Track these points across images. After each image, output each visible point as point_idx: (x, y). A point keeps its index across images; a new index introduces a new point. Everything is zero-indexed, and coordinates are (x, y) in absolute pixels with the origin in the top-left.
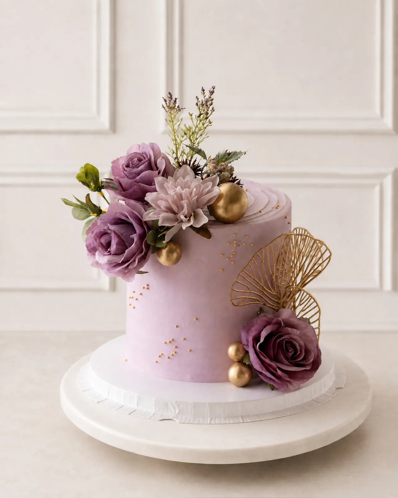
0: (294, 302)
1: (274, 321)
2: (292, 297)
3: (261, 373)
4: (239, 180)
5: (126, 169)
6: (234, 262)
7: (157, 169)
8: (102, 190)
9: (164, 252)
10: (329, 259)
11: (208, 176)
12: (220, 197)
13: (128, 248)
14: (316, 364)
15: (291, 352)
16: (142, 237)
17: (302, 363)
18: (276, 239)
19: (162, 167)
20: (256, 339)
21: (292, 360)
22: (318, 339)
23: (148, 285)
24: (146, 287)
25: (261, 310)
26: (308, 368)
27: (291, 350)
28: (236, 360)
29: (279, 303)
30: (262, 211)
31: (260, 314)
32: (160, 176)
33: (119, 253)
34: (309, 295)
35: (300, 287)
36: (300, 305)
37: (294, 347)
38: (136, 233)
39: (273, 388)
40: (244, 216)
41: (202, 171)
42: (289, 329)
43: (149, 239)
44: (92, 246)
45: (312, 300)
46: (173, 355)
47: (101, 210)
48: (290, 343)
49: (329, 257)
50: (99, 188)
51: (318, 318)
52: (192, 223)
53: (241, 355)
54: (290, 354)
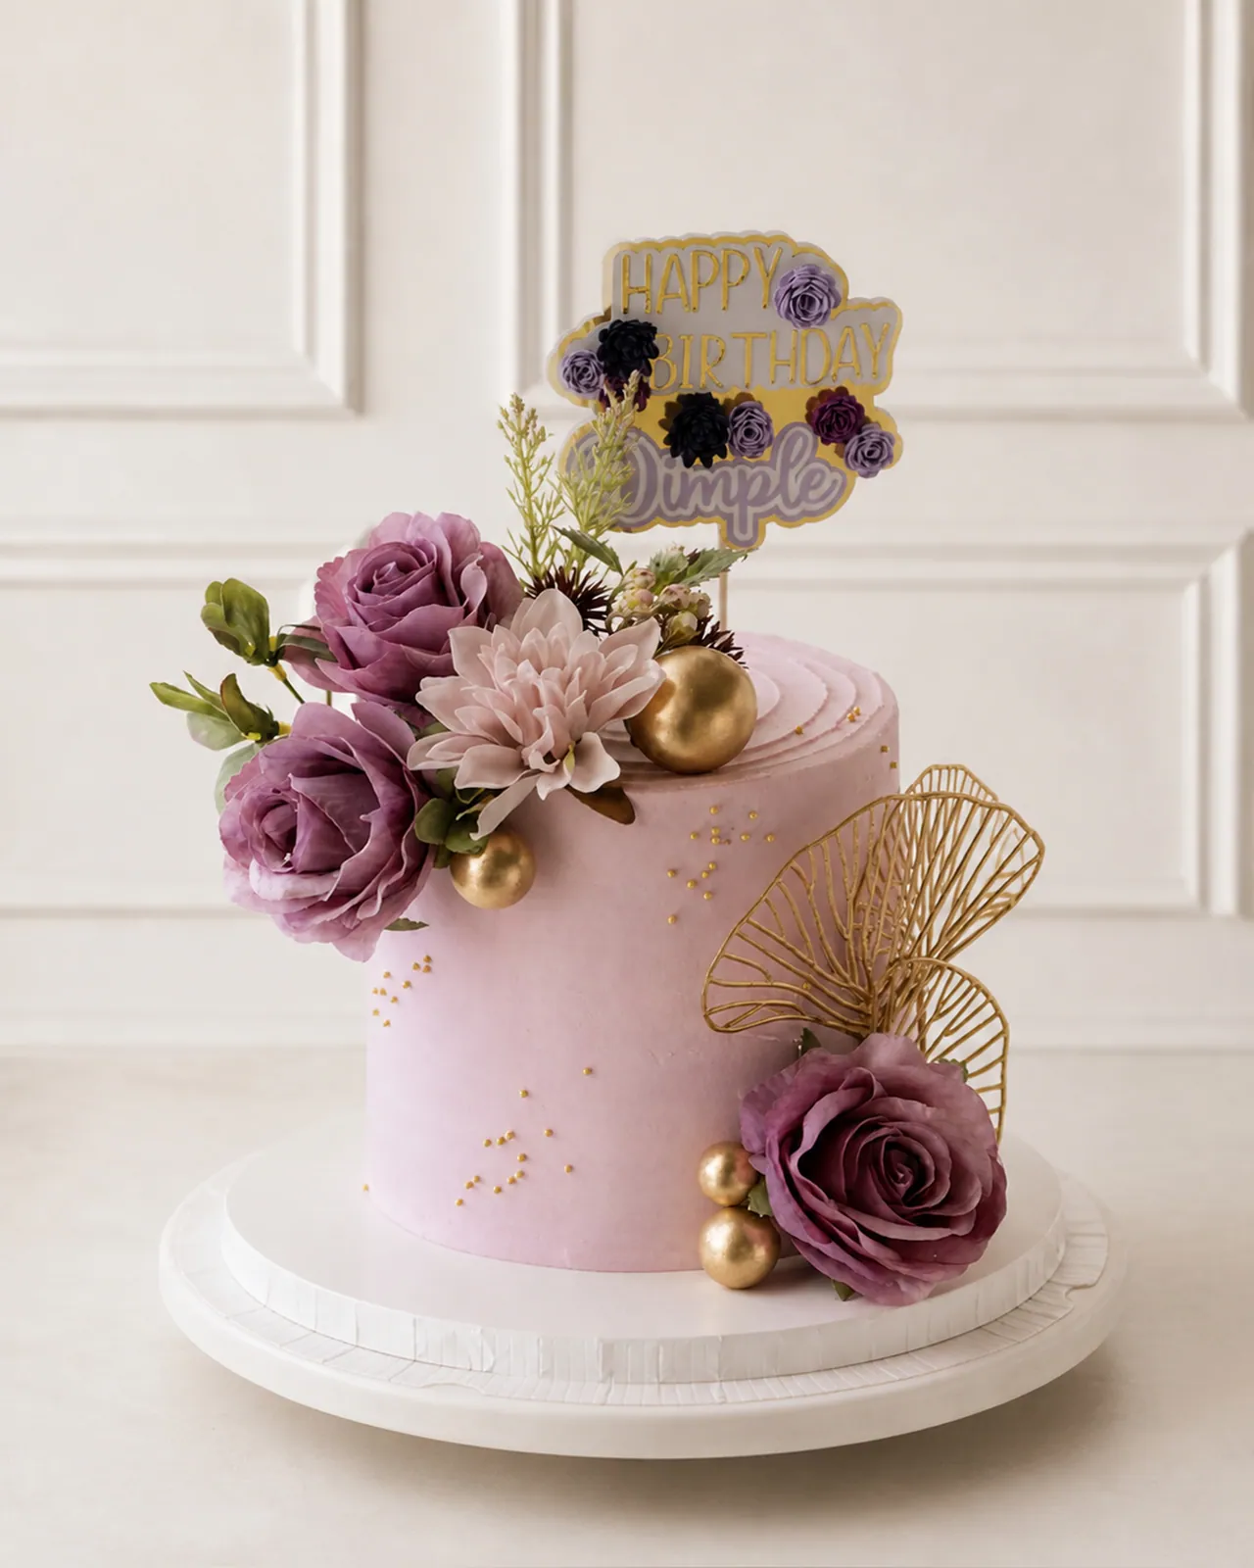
0: (921, 1006)
1: (848, 1079)
2: (912, 992)
3: (807, 1246)
4: (728, 636)
5: (361, 594)
6: (711, 893)
7: (462, 597)
8: (281, 662)
9: (476, 866)
10: (1035, 864)
11: (629, 623)
12: (664, 692)
13: (354, 854)
14: (989, 1215)
15: (904, 1181)
16: (401, 820)
17: (941, 1214)
18: (855, 815)
19: (478, 593)
20: (792, 1137)
21: (909, 1205)
22: (999, 1133)
23: (428, 959)
24: (423, 964)
25: (809, 1040)
26: (963, 1230)
27: (902, 1172)
28: (723, 1201)
29: (868, 1015)
30: (804, 731)
31: (804, 1051)
32: (468, 624)
33: (323, 868)
34: (971, 981)
35: (938, 958)
36: (938, 1015)
37: (914, 1161)
38: (379, 806)
39: (848, 1294)
40: (746, 748)
41: (608, 603)
42: (900, 1104)
43: (423, 826)
44: (240, 838)
45: (981, 998)
46: (513, 1181)
47: (276, 724)
48: (904, 1151)
49: (1037, 861)
50: (268, 654)
51: (1001, 1054)
52: (567, 778)
53: (739, 1187)
54: (903, 1187)
